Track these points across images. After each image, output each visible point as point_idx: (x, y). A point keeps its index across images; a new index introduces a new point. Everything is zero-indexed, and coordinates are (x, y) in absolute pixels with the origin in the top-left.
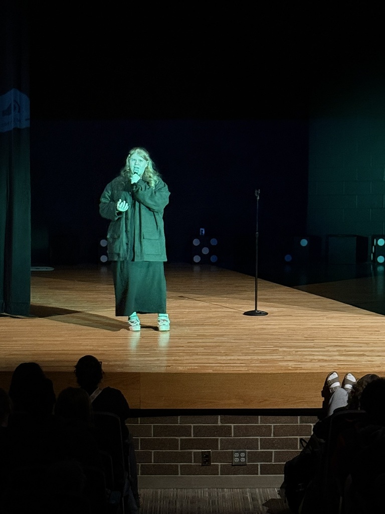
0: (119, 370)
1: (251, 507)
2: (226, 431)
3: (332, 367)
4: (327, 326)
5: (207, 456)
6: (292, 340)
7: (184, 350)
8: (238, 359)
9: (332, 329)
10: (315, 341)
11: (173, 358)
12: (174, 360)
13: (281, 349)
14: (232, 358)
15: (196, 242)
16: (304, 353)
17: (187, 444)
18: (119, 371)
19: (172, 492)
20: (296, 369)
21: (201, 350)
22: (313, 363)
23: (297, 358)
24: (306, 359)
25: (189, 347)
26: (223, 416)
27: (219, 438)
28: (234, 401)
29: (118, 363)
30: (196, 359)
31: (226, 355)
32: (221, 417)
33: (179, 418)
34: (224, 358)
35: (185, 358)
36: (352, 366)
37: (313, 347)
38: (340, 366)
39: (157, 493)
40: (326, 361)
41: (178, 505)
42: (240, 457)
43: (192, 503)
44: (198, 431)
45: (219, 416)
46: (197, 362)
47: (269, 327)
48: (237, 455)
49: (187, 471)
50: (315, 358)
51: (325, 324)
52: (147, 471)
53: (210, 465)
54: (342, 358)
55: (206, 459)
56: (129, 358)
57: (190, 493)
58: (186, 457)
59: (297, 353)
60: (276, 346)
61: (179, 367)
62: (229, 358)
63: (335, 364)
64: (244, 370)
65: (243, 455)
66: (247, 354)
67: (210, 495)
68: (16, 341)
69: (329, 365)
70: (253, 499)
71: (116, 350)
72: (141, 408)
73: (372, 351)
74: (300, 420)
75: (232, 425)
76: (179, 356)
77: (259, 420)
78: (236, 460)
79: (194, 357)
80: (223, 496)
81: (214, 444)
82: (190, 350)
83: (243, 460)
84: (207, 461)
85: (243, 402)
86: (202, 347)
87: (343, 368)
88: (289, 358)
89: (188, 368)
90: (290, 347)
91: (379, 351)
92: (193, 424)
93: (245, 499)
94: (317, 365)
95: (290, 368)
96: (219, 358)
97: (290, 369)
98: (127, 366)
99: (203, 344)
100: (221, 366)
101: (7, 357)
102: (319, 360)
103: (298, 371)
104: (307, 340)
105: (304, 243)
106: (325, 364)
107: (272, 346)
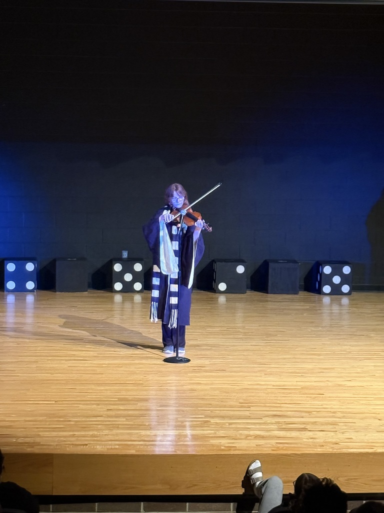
3: (270, 447)
4: (265, 387)
6: (225, 406)
7: (102, 421)
9: (269, 391)
10: (252, 408)
11: (91, 433)
12: (92, 436)
13: (212, 421)
15: (118, 267)
16: (239, 426)
18: (28, 452)
20: (229, 448)
21: (122, 421)
22: (248, 441)
23: (231, 433)
24: (241, 434)
25: (109, 416)
26: (147, 503)
28: (159, 486)
29: (28, 440)
30: (117, 435)
31: (151, 429)
32: (144, 504)
33: (97, 505)
35: (106, 432)
36: (293, 445)
37: (249, 418)
38: (279, 445)
40: (263, 437)
45: (142, 503)
46: (117, 438)
47: (199, 387)
50: (252, 433)
51: (263, 383)
54: (282, 433)
59: (231, 426)
60: (206, 416)
63: (273, 442)
69: (266, 444)
72: (54, 494)
73: (315, 423)
74: (233, 508)
76: (98, 430)
77: (187, 507)
79: (115, 432)
82: (109, 421)
85: (169, 487)
86: (124, 417)
87: (282, 449)
88: (221, 433)
89: (108, 447)
90: (223, 417)
91: (322, 424)
92: (112, 511)
94: (253, 443)
95: (223, 448)
96: (143, 433)
97: (223, 450)
98: (38, 444)
99: (126, 412)
100: (145, 445)
102: (257, 437)
103: (232, 452)
104: (242, 407)
105: (240, 269)
106: (262, 442)
107: (203, 416)
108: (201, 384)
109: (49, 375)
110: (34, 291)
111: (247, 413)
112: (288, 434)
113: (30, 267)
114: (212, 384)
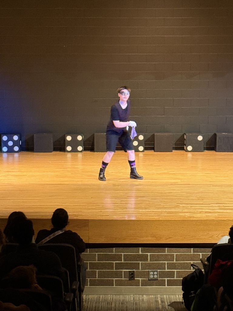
0: (75, 218)
1: (160, 306)
2: (145, 258)
3: (214, 217)
4: (213, 191)
5: (132, 274)
6: (189, 199)
7: (118, 206)
8: (153, 211)
9: (215, 193)
10: (204, 200)
12: (111, 212)
13: (181, 205)
14: (149, 210)
16: (196, 208)
17: (119, 266)
19: (109, 297)
20: (190, 217)
22: (202, 214)
23: (191, 210)
24: (197, 211)
25: (121, 204)
26: (143, 248)
27: (140, 262)
28: (150, 238)
29: (75, 214)
30: (126, 211)
31: (146, 209)
32: (141, 248)
33: (114, 249)
34: (144, 210)
35: (119, 210)
36: (227, 216)
37: (202, 204)
38: (219, 216)
39: (100, 297)
40: (210, 212)
41: (113, 305)
42: (154, 275)
43: (122, 304)
44: (127, 258)
45: (140, 248)
46: (126, 213)
47: (174, 191)
48: (152, 273)
49: (120, 283)
50: (203, 210)
51: (212, 189)
52: (93, 283)
53: (134, 279)
54: (221, 211)
55: (132, 276)
56: (82, 211)
57: (121, 298)
58: (118, 275)
59: (191, 208)
60: (177, 204)
61: (115, 216)
62: (147, 210)
63: (216, 214)
64: (156, 218)
65: (156, 273)
66: (158, 208)
67: (134, 299)
68: (9, 200)
69: (212, 215)
70: (162, 302)
71: (74, 206)
72: (90, 243)
74: (193, 251)
75: (149, 254)
76: (115, 209)
77: (166, 250)
78: (152, 277)
79: (124, 210)
80: (143, 300)
81: (137, 266)
82: (122, 206)
83: (156, 276)
84: (132, 277)
85: (155, 239)
87: (221, 217)
88: (186, 211)
89: (120, 217)
90: (187, 204)
92: (123, 253)
93: (157, 301)
94: (204, 215)
95: (186, 217)
96: (141, 210)
97: (186, 218)
98: (81, 215)
100: (142, 216)
101: (3, 209)
102: (206, 212)
103: (192, 219)
104: (198, 199)
105: (200, 138)
106: (209, 214)
107: (176, 203)
108: (175, 190)
109: (89, 186)
110: (82, 152)
111: (202, 202)
112: (225, 211)
113: (80, 138)
114: (181, 190)
